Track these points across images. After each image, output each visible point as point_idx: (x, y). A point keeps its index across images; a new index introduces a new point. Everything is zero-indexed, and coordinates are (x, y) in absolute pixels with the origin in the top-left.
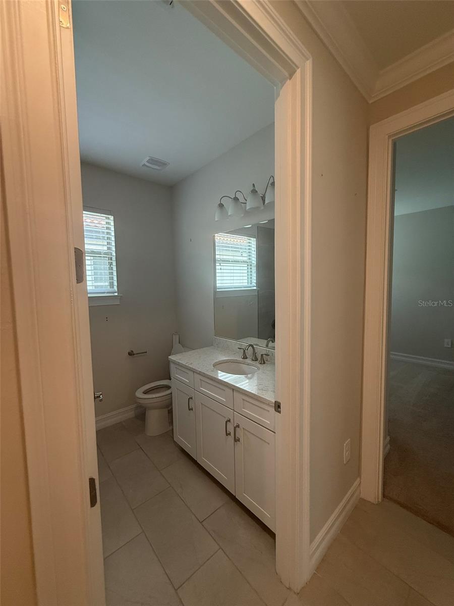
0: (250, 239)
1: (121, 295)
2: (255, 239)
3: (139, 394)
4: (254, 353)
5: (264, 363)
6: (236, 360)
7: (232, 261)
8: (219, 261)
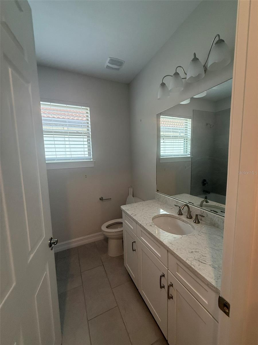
0: (186, 120)
1: (95, 161)
2: (191, 120)
3: (104, 228)
4: (189, 212)
5: (199, 222)
6: (173, 215)
7: (172, 137)
8: (163, 137)
